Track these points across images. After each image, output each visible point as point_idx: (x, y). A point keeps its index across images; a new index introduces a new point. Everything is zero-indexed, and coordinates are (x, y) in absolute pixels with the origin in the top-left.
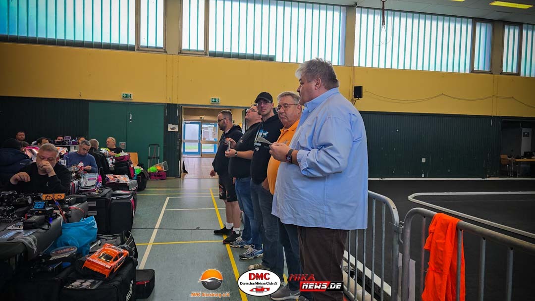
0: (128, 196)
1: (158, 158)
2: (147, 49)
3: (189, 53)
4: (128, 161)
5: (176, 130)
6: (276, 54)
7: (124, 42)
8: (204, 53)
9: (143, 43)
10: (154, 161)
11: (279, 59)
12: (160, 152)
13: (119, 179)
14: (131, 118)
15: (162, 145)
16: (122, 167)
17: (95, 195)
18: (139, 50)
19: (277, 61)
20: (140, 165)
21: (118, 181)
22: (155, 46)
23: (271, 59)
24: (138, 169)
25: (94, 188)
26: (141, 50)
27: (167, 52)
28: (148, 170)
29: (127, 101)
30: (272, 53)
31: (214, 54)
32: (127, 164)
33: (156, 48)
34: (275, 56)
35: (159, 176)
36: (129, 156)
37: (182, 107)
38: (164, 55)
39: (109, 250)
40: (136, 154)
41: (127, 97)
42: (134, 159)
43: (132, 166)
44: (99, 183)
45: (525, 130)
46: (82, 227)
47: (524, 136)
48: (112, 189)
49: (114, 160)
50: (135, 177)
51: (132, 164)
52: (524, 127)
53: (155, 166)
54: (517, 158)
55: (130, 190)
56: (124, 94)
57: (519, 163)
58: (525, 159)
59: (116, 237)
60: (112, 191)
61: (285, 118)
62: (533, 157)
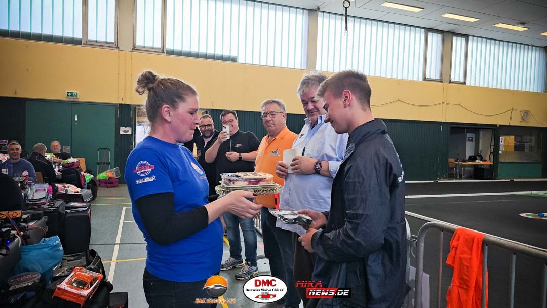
0: (85, 209)
1: (109, 163)
2: (96, 44)
3: (144, 50)
4: (78, 167)
5: (130, 133)
6: (238, 54)
7: (68, 34)
8: (160, 51)
9: (91, 36)
10: (104, 166)
11: (241, 60)
12: (110, 157)
13: (68, 189)
14: (76, 119)
15: (113, 150)
16: (71, 175)
17: (46, 209)
18: (86, 44)
19: (239, 62)
20: (88, 171)
21: (67, 191)
22: (105, 40)
23: (233, 60)
24: (88, 177)
25: (44, 200)
26: (89, 44)
27: (119, 48)
28: (98, 177)
29: (72, 100)
30: (234, 54)
31: (171, 52)
32: (77, 171)
33: (106, 42)
34: (238, 56)
35: (109, 183)
36: (78, 162)
37: (135, 108)
38: (115, 51)
39: (82, 275)
40: (83, 159)
41: (72, 95)
42: (83, 165)
43: (82, 173)
44: (50, 194)
45: (469, 135)
46: (46, 250)
47: (469, 140)
48: (64, 201)
49: (61, 167)
50: (86, 187)
51: (82, 171)
52: (468, 132)
53: (106, 172)
54: (463, 162)
55: (86, 202)
56: (68, 92)
57: (464, 166)
58: (470, 162)
59: (78, 257)
60: (65, 203)
61: (273, 125)
62: (476, 161)
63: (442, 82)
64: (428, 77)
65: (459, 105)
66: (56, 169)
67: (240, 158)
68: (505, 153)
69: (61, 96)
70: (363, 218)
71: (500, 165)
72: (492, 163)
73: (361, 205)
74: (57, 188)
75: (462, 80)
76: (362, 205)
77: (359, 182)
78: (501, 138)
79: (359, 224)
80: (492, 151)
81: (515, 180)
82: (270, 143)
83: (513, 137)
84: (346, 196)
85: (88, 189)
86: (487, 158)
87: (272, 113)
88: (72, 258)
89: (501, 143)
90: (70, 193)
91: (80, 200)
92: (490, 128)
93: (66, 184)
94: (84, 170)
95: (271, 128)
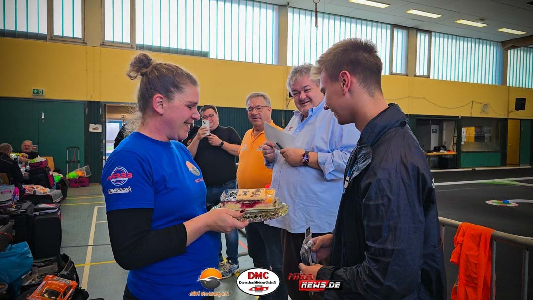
0: (55, 210)
1: (79, 162)
2: (62, 39)
3: (113, 45)
4: (46, 167)
5: (100, 130)
6: (209, 50)
7: (33, 30)
8: (130, 46)
9: (57, 32)
10: (74, 165)
11: (212, 56)
12: (80, 155)
13: (36, 190)
14: (43, 117)
15: (83, 148)
16: (39, 175)
17: (13, 212)
18: (52, 40)
19: (210, 57)
20: (57, 170)
21: (35, 192)
22: (72, 36)
23: (205, 55)
24: (57, 177)
25: (10, 203)
26: (55, 40)
27: (86, 44)
28: (67, 176)
29: (38, 97)
30: (205, 50)
32: (45, 171)
33: (73, 38)
34: (209, 52)
35: (81, 182)
36: (46, 162)
37: (105, 104)
38: (81, 47)
39: (55, 285)
40: (52, 158)
41: (38, 93)
42: (51, 164)
43: (51, 173)
44: (16, 196)
45: (433, 127)
46: (13, 258)
47: (433, 132)
48: (33, 203)
49: (28, 167)
50: (55, 186)
51: (50, 170)
52: (433, 124)
53: (75, 171)
54: (428, 152)
55: (56, 203)
56: (33, 90)
57: (430, 156)
58: (435, 153)
59: (50, 263)
60: (33, 205)
61: (259, 120)
62: (441, 151)
63: (407, 76)
64: (394, 71)
65: (424, 98)
68: (467, 143)
71: (462, 155)
72: (455, 153)
74: (25, 189)
75: (426, 74)
77: (383, 205)
78: (463, 129)
80: (455, 141)
81: (476, 169)
82: (256, 136)
83: (474, 128)
85: (57, 188)
86: (451, 149)
87: (258, 107)
88: (43, 264)
89: (463, 134)
90: (39, 194)
91: (49, 201)
92: (453, 120)
93: (34, 185)
94: (53, 169)
95: (257, 122)
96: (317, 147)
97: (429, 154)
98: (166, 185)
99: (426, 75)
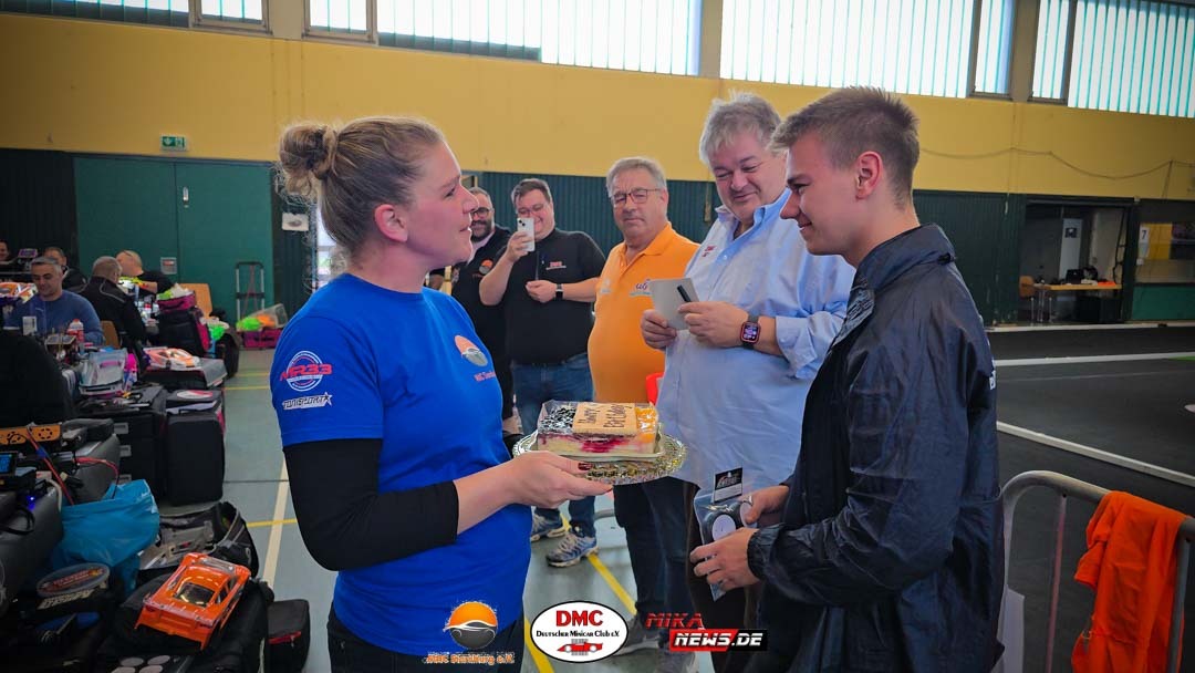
0: (210, 405)
1: (262, 296)
2: (221, 25)
3: (328, 35)
4: (193, 308)
5: (304, 228)
6: (541, 43)
8: (365, 38)
9: (210, 7)
10: (252, 302)
11: (548, 56)
12: (264, 281)
13: (171, 359)
14: (186, 199)
15: (269, 266)
16: (179, 327)
17: (124, 406)
18: (198, 25)
19: (544, 61)
20: (218, 313)
21: (169, 363)
22: (240, 16)
23: (531, 56)
24: (217, 328)
25: (119, 388)
26: (205, 27)
27: (271, 33)
28: (238, 326)
29: (174, 154)
30: (531, 43)
31: (390, 41)
32: (191, 317)
33: (244, 21)
35: (264, 340)
36: (193, 297)
38: (266, 40)
39: (201, 573)
40: (206, 286)
41: (173, 144)
42: (204, 302)
43: (203, 321)
44: (131, 374)
45: (1069, 223)
46: (119, 515)
47: (1068, 235)
48: (164, 389)
49: (156, 306)
50: (212, 350)
51: (202, 315)
52: (1067, 216)
53: (254, 315)
54: (1052, 284)
55: (212, 388)
56: (164, 138)
57: (1055, 293)
58: (1069, 284)
59: (198, 519)
60: (165, 391)
61: (640, 222)
62: (1083, 281)
63: (1011, 100)
64: (979, 89)
65: (1050, 153)
66: (146, 313)
67: (559, 294)
68: (1150, 262)
69: (149, 146)
70: (901, 489)
71: (1137, 291)
72: (1118, 287)
73: (893, 456)
74: (148, 358)
75: (1057, 95)
76: (897, 456)
77: (888, 396)
78: (1142, 228)
79: (890, 505)
80: (1121, 257)
81: (1169, 325)
82: (630, 262)
83: (1170, 226)
84: (851, 430)
85: (217, 355)
86: (1108, 275)
87: (637, 193)
88: (185, 522)
90: (177, 368)
91: (199, 384)
92: (1118, 207)
93: (169, 347)
94: (206, 313)
95: (635, 228)
96: (771, 301)
97: (1054, 287)
98: (406, 389)
99: (1058, 97)
